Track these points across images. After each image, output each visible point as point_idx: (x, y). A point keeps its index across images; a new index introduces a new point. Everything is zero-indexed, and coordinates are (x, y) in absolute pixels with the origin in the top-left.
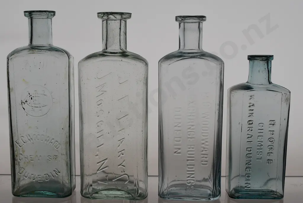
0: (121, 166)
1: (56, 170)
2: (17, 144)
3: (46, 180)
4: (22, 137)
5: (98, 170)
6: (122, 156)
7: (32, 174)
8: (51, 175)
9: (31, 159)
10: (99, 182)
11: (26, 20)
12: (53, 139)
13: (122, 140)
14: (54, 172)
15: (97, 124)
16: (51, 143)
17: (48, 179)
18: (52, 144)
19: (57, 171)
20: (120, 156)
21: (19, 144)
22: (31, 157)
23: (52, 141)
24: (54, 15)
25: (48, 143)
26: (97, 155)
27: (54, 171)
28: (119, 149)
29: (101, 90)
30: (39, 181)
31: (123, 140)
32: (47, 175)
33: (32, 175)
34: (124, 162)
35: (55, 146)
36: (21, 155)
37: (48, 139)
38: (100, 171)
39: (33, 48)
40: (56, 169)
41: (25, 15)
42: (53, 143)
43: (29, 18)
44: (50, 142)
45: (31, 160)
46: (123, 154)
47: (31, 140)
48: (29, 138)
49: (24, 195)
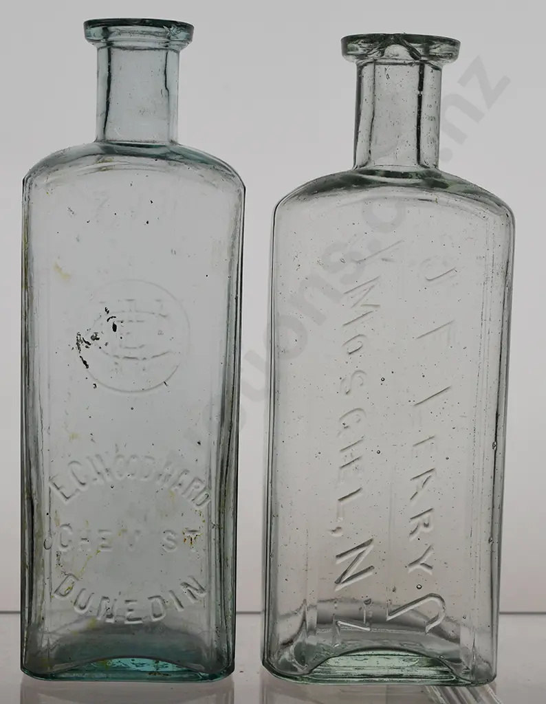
0: (418, 566)
1: (190, 581)
2: (53, 489)
3: (155, 616)
4: (75, 466)
5: (339, 582)
6: (422, 533)
7: (105, 598)
8: (173, 598)
9: (104, 542)
10: (340, 623)
11: (90, 54)
12: (186, 472)
13: (424, 478)
14: (184, 590)
15: (341, 419)
16: (177, 487)
17: (161, 615)
18: (181, 490)
19: (195, 586)
20: (414, 531)
21: (62, 490)
22: (103, 534)
23: (184, 477)
24: (189, 39)
25: (166, 486)
26: (339, 528)
27: (187, 585)
28: (416, 507)
29: (360, 304)
30: (127, 622)
31: (428, 475)
32: (159, 601)
33: (105, 602)
34: (430, 554)
35: (189, 497)
36: (66, 528)
37: (167, 471)
38: (346, 584)
39: (110, 149)
40: (189, 576)
41: (87, 36)
42: (185, 485)
43: (101, 44)
44: (174, 484)
45: (103, 547)
46: (426, 525)
47: (105, 474)
48: (101, 468)
49: (66, 675)
